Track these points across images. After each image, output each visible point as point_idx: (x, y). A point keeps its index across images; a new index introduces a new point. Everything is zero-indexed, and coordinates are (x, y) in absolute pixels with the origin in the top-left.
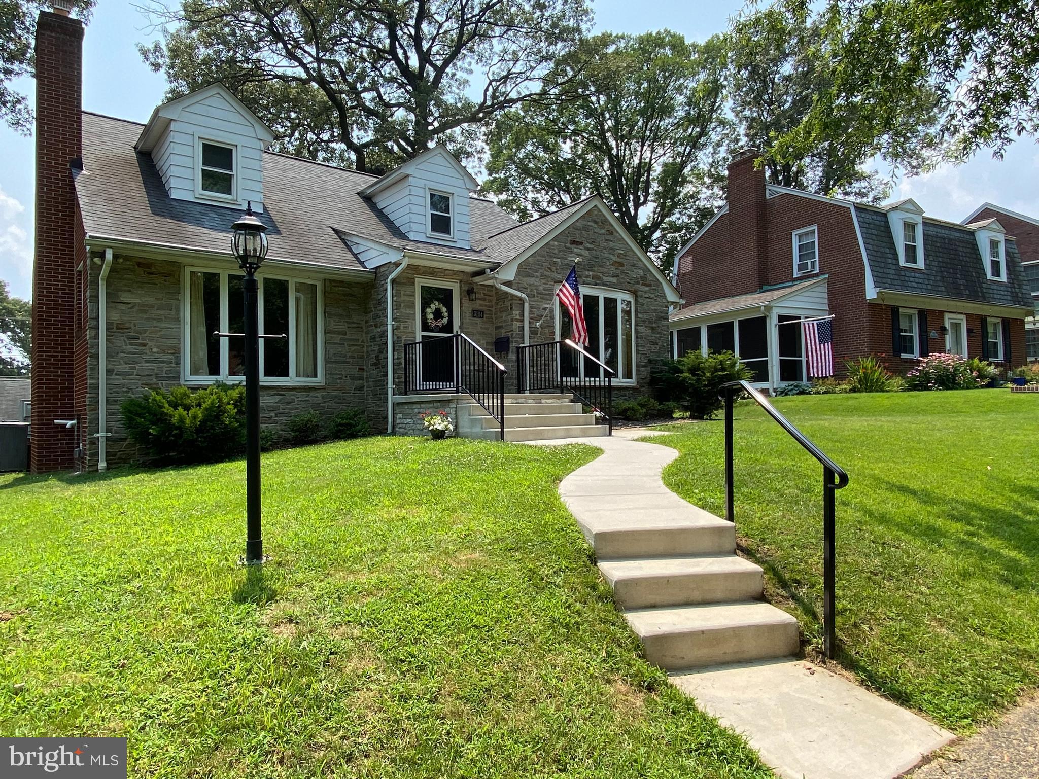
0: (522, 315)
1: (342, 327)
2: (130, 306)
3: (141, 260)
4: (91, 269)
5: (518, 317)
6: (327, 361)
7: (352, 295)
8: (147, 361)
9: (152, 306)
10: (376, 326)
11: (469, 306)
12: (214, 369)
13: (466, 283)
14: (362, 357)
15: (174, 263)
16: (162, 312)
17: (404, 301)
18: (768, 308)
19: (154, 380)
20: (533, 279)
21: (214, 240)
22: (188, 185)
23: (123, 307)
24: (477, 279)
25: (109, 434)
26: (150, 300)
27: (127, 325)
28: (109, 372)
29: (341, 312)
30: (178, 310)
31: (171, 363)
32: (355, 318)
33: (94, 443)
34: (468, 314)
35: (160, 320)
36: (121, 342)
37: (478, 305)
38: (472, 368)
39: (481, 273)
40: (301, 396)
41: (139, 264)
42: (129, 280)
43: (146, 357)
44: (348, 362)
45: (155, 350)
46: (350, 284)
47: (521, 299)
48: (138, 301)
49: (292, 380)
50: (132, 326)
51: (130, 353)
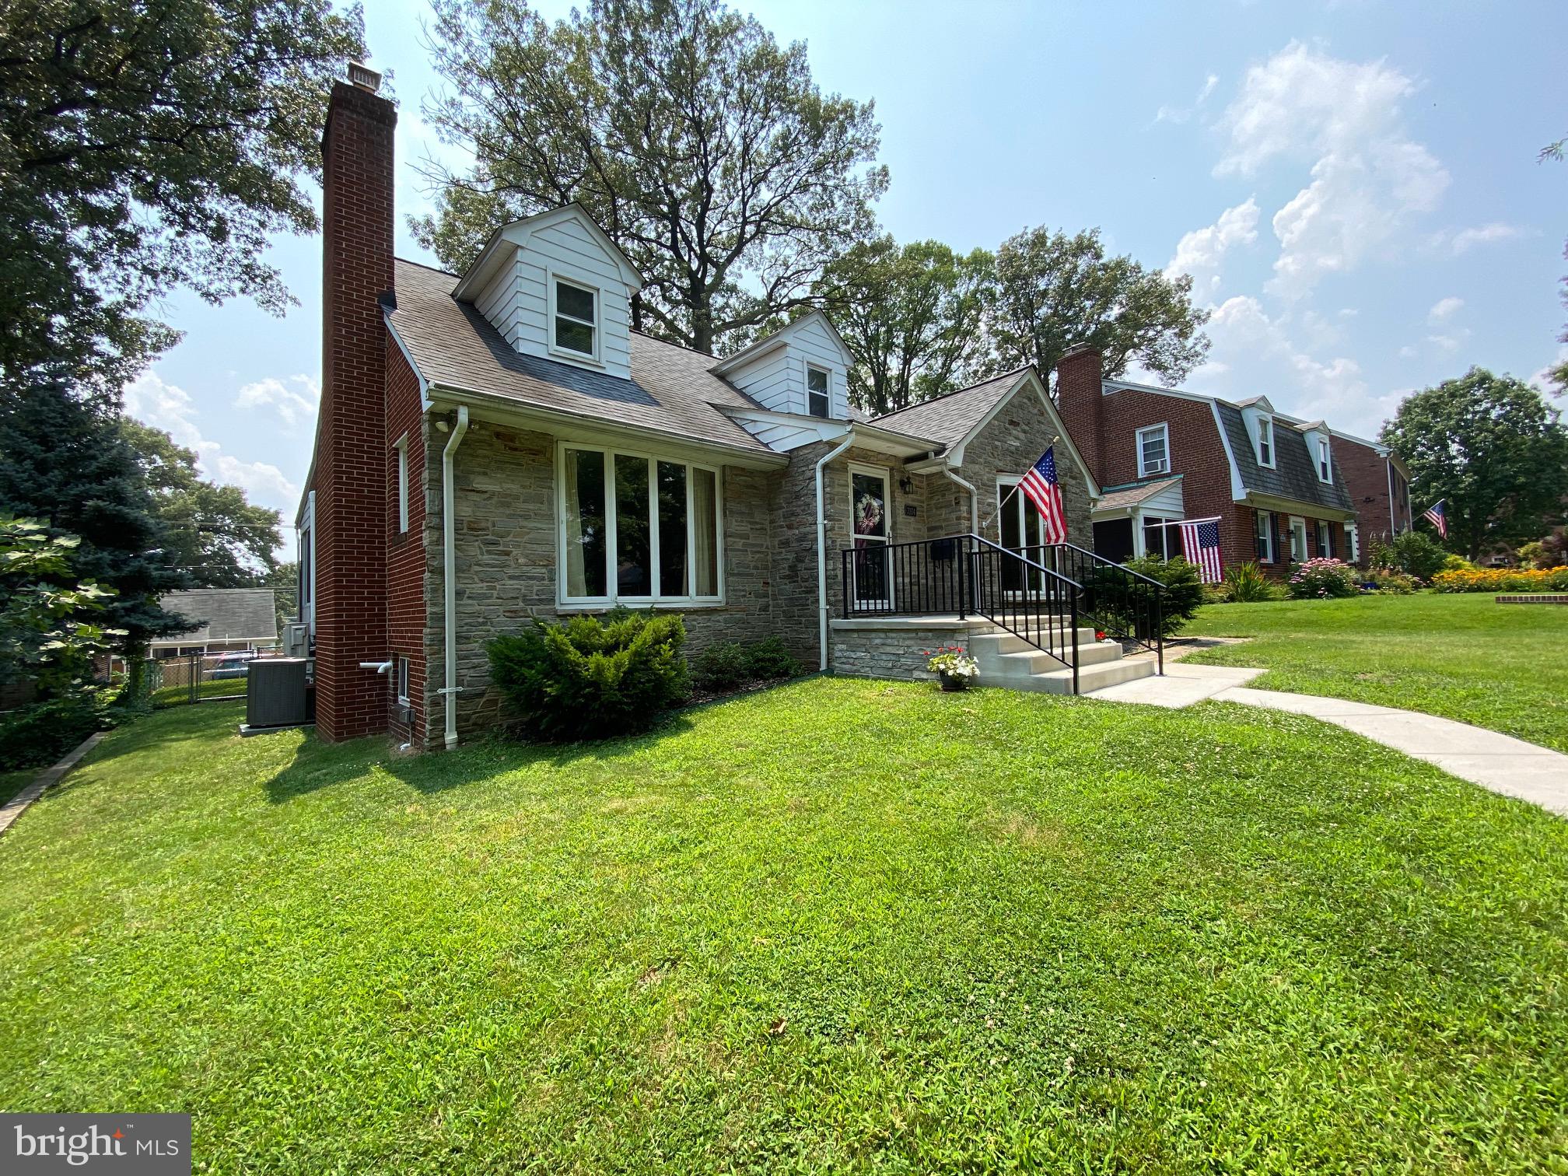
0: (970, 512)
1: (745, 528)
2: (486, 496)
3: (501, 430)
4: (431, 438)
5: (965, 515)
6: (728, 573)
7: (755, 488)
8: (511, 578)
9: (517, 498)
10: (790, 527)
11: (902, 500)
12: (597, 587)
13: (899, 471)
14: (766, 568)
15: (545, 436)
16: (531, 506)
17: (838, 494)
18: (1135, 509)
19: (521, 604)
20: (977, 466)
21: (593, 407)
22: (540, 336)
23: (476, 497)
24: (911, 466)
25: (461, 689)
26: (514, 488)
27: (483, 525)
28: (459, 594)
29: (743, 509)
30: (551, 503)
31: (543, 579)
32: (758, 517)
33: (438, 704)
34: (901, 511)
35: (527, 518)
36: (474, 549)
37: (910, 500)
38: (907, 580)
39: (924, 457)
40: (700, 621)
41: (498, 435)
42: (485, 457)
43: (511, 571)
44: (752, 575)
45: (521, 561)
46: (751, 473)
47: (969, 493)
48: (497, 488)
49: (691, 600)
50: (490, 525)
51: (487, 565)
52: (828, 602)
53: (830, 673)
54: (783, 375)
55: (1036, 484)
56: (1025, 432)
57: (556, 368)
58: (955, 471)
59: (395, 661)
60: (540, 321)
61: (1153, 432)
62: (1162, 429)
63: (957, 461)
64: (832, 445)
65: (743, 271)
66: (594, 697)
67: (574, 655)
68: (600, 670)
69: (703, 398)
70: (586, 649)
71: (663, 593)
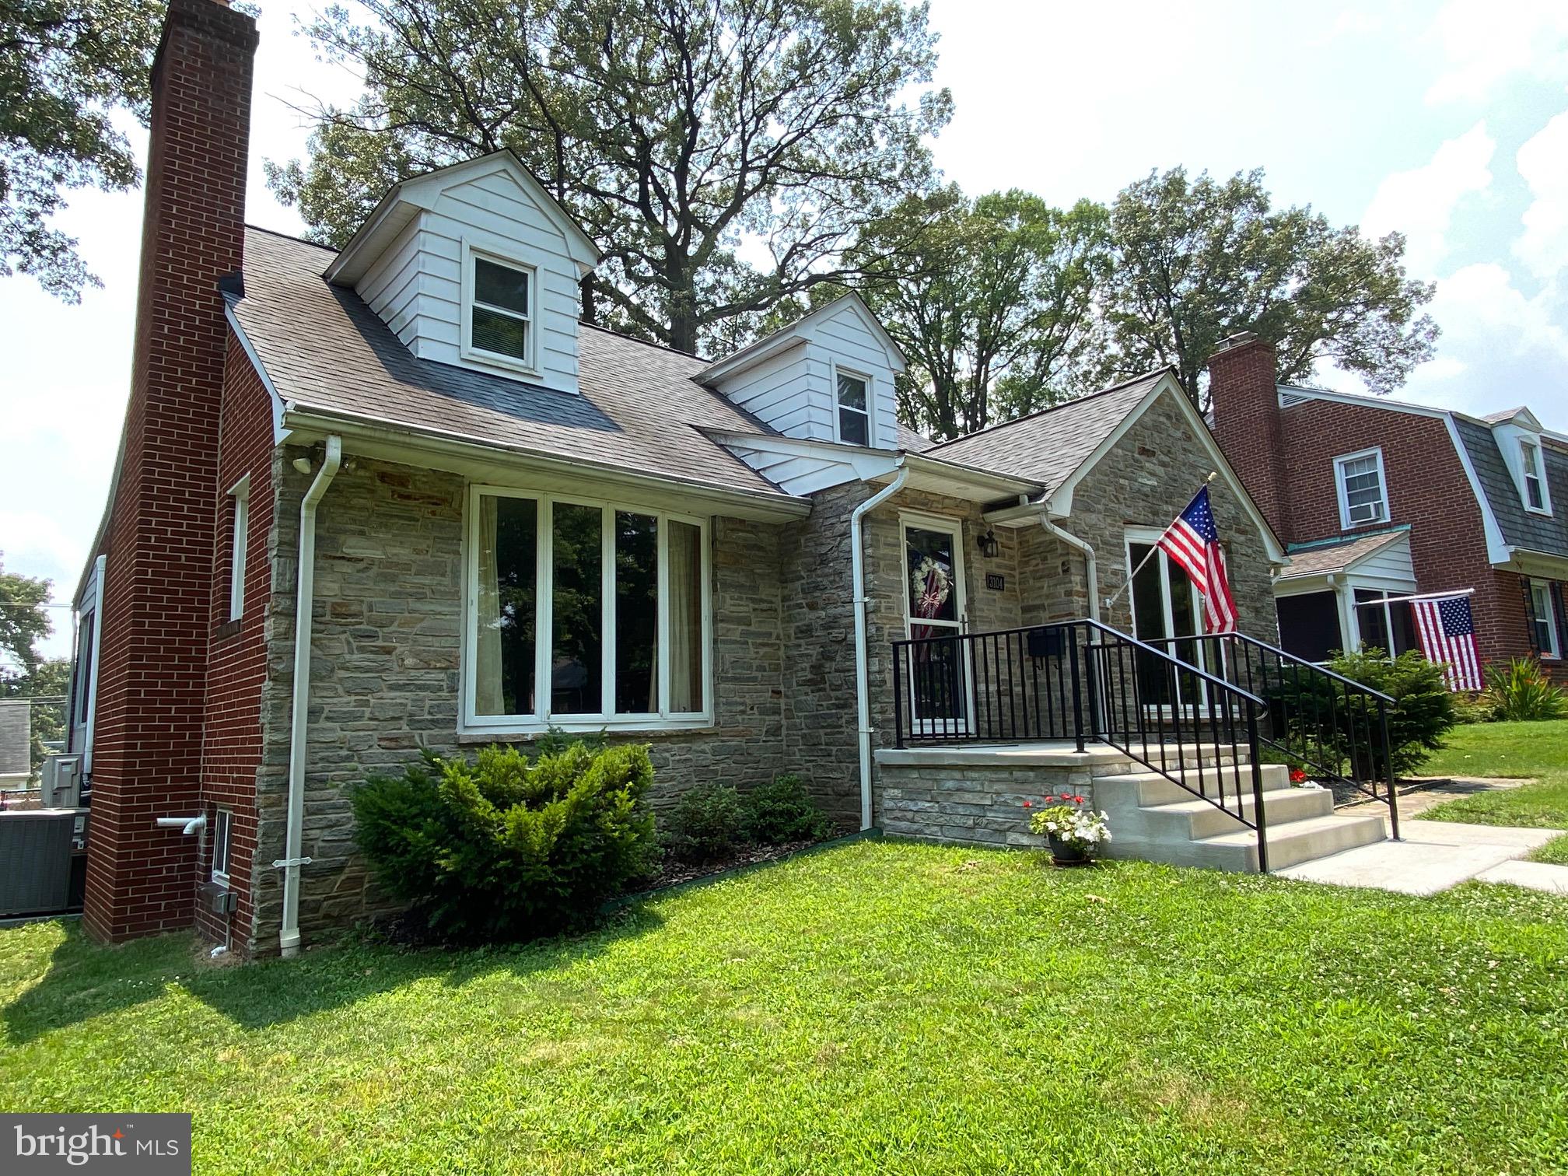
0: (1086, 584)
1: (745, 609)
2: (361, 565)
3: (387, 469)
4: (285, 482)
5: (1078, 588)
6: (718, 677)
7: (760, 548)
8: (392, 688)
9: (407, 567)
10: (812, 607)
11: (981, 567)
12: (519, 699)
13: (976, 523)
14: (777, 668)
15: (450, 478)
16: (427, 580)
17: (884, 557)
18: (1340, 578)
19: (406, 728)
20: (1093, 516)
21: (524, 434)
23: (347, 568)
24: (995, 517)
25: (308, 860)
26: (403, 553)
27: (354, 608)
28: (313, 713)
29: (742, 580)
30: (456, 575)
31: (440, 689)
32: (765, 592)
33: (273, 884)
34: (980, 583)
35: (420, 597)
36: (339, 645)
37: (994, 565)
38: (993, 688)
39: (1012, 502)
40: (675, 752)
41: (383, 477)
42: (363, 509)
43: (392, 678)
44: (754, 679)
45: (409, 661)
46: (754, 527)
47: (1083, 555)
48: (378, 554)
49: (662, 719)
50: (365, 608)
51: (357, 668)
52: (872, 722)
53: (877, 834)
54: (802, 384)
55: (1185, 542)
56: (1163, 464)
57: (471, 378)
58: (1061, 522)
59: (211, 815)
60: (449, 312)
61: (1360, 462)
62: (1373, 458)
63: (1063, 507)
64: (875, 486)
65: (743, 236)
66: (512, 874)
67: (484, 808)
68: (521, 831)
69: (685, 418)
70: (501, 799)
71: (620, 709)
